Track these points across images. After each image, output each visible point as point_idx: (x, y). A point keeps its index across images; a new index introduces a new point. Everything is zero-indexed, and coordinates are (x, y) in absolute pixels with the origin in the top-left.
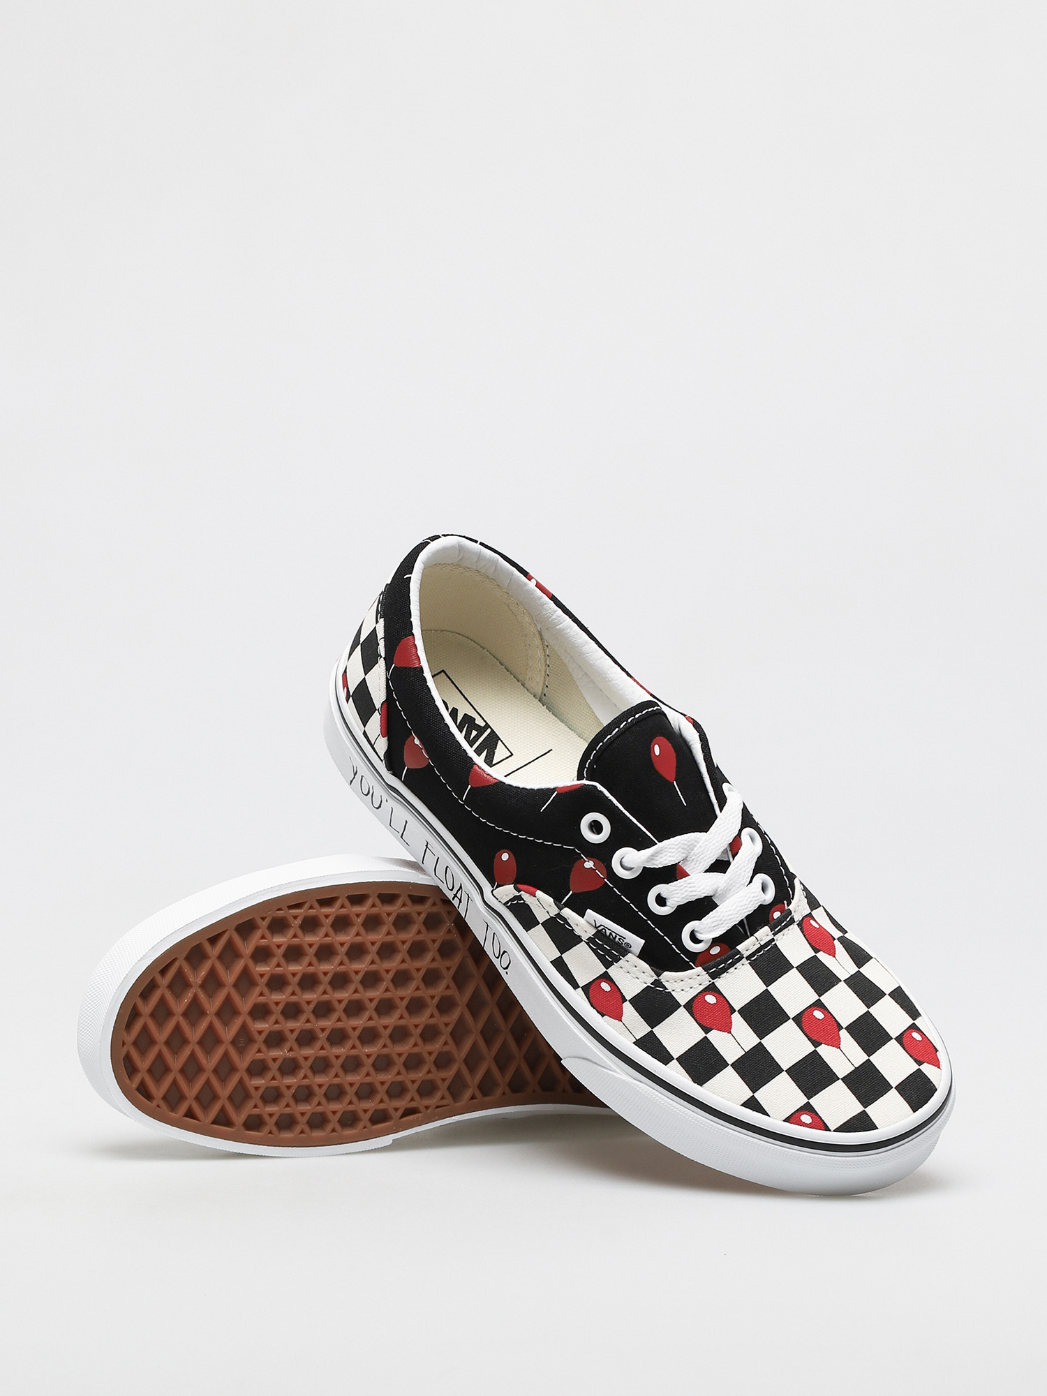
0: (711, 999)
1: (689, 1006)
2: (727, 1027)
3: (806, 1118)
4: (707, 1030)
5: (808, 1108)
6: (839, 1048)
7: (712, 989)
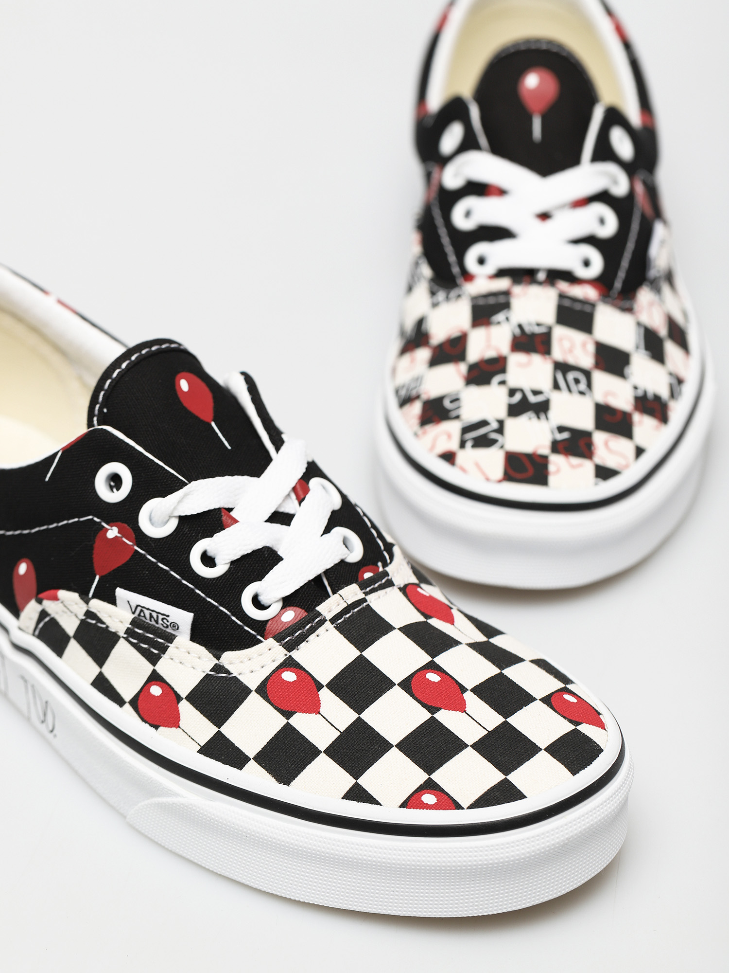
0: (289, 676)
1: (262, 690)
2: (314, 707)
3: (429, 798)
4: (288, 714)
5: (430, 786)
6: (465, 711)
7: (290, 664)
